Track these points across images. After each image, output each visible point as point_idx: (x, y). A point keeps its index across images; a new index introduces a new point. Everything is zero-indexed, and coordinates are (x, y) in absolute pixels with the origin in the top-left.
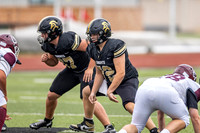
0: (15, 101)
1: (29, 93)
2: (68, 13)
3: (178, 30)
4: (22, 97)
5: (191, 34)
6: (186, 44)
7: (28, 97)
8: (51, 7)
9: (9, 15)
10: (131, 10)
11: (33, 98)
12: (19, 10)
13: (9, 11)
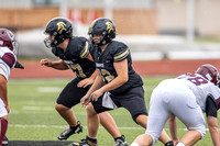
0: (17, 112)
1: (33, 103)
2: (76, 15)
3: (197, 34)
4: (25, 108)
5: (210, 38)
6: (205, 50)
7: (32, 108)
8: (57, 8)
9: (10, 18)
10: (145, 12)
11: (38, 108)
12: (21, 12)
13: (11, 13)
